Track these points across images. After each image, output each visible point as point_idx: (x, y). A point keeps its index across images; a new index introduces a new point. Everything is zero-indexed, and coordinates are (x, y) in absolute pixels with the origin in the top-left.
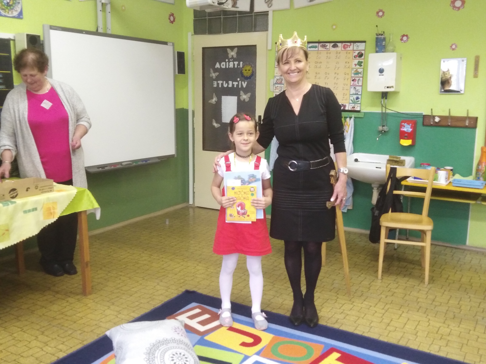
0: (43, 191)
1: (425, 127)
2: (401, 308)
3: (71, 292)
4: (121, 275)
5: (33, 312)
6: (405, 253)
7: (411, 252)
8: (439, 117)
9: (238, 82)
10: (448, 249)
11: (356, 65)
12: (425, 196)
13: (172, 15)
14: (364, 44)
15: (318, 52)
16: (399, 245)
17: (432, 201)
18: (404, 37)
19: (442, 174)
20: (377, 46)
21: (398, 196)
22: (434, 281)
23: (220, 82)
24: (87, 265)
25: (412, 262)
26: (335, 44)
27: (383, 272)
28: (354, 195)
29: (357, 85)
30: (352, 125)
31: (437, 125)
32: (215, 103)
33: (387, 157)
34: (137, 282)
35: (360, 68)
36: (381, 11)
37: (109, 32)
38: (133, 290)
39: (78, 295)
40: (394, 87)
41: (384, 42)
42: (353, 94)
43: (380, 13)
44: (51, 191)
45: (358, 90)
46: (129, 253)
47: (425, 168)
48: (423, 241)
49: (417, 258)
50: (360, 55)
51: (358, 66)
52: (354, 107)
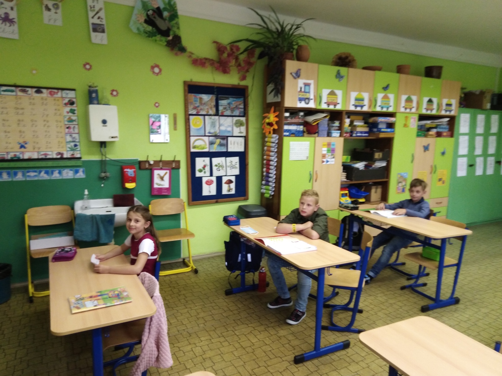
1: (141, 171)
11: (68, 112)
14: (74, 92)
26: (38, 90)
29: (73, 132)
35: (73, 116)
42: (70, 142)
45: (74, 138)
50: (72, 103)
51: (70, 114)
52: (73, 155)
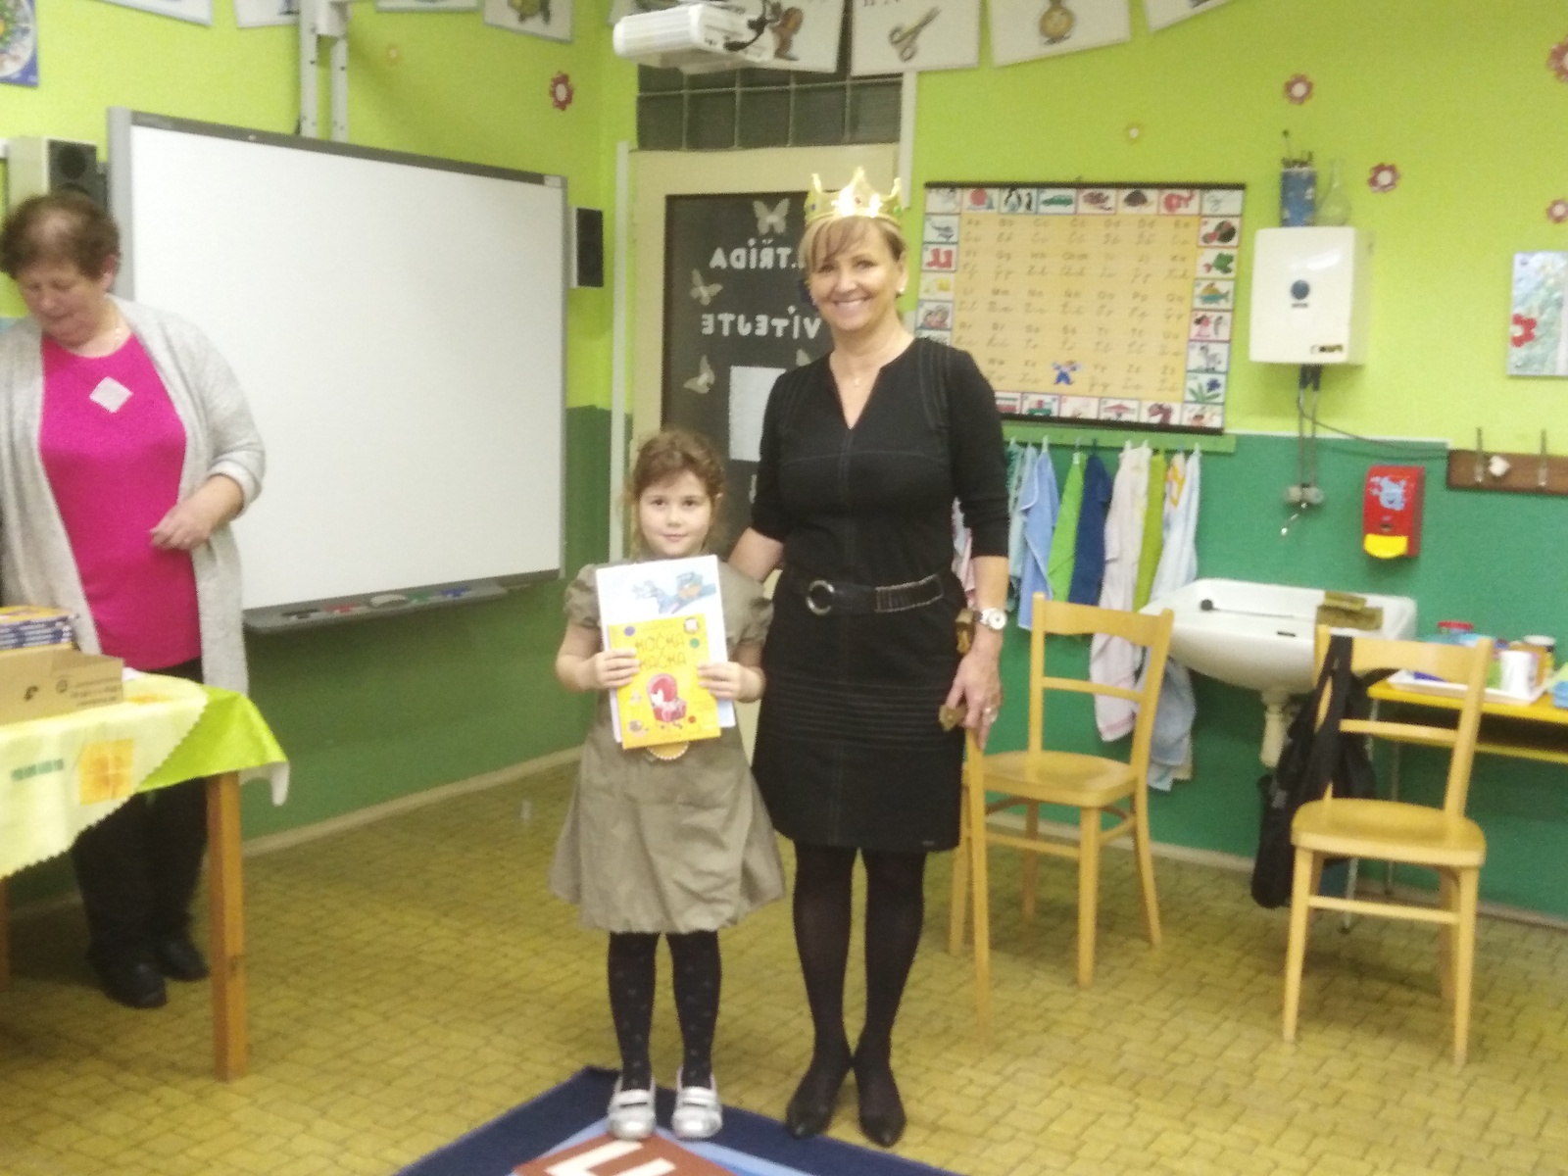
0: (86, 698)
1: (1453, 495)
2: (1366, 1152)
3: (173, 1066)
4: (354, 1006)
5: (31, 1137)
6: (1379, 945)
7: (1403, 943)
8: (1507, 457)
9: (791, 318)
10: (1538, 936)
11: (1209, 267)
12: (1454, 743)
13: (563, 79)
14: (1238, 194)
15: (1075, 220)
16: (1359, 919)
17: (1479, 761)
18: (1383, 175)
19: (1516, 663)
20: (1285, 201)
21: (1358, 739)
22: (1487, 1051)
23: (726, 318)
24: (233, 968)
25: (1404, 980)
26: (1136, 193)
27: (1301, 1013)
28: (1197, 728)
29: (1213, 337)
30: (1192, 480)
31: (1497, 486)
32: (706, 390)
33: (1317, 597)
34: (413, 1033)
35: (1222, 279)
36: (1300, 79)
37: (341, 137)
38: (396, 1061)
39: (195, 1076)
40: (1346, 348)
41: (1310, 191)
42: (1198, 371)
43: (1298, 89)
44: (113, 700)
45: (1213, 357)
46: (384, 922)
47: (1453, 640)
48: (1444, 905)
49: (1423, 966)
50: (1226, 234)
51: (1216, 273)
52: (1199, 417)
